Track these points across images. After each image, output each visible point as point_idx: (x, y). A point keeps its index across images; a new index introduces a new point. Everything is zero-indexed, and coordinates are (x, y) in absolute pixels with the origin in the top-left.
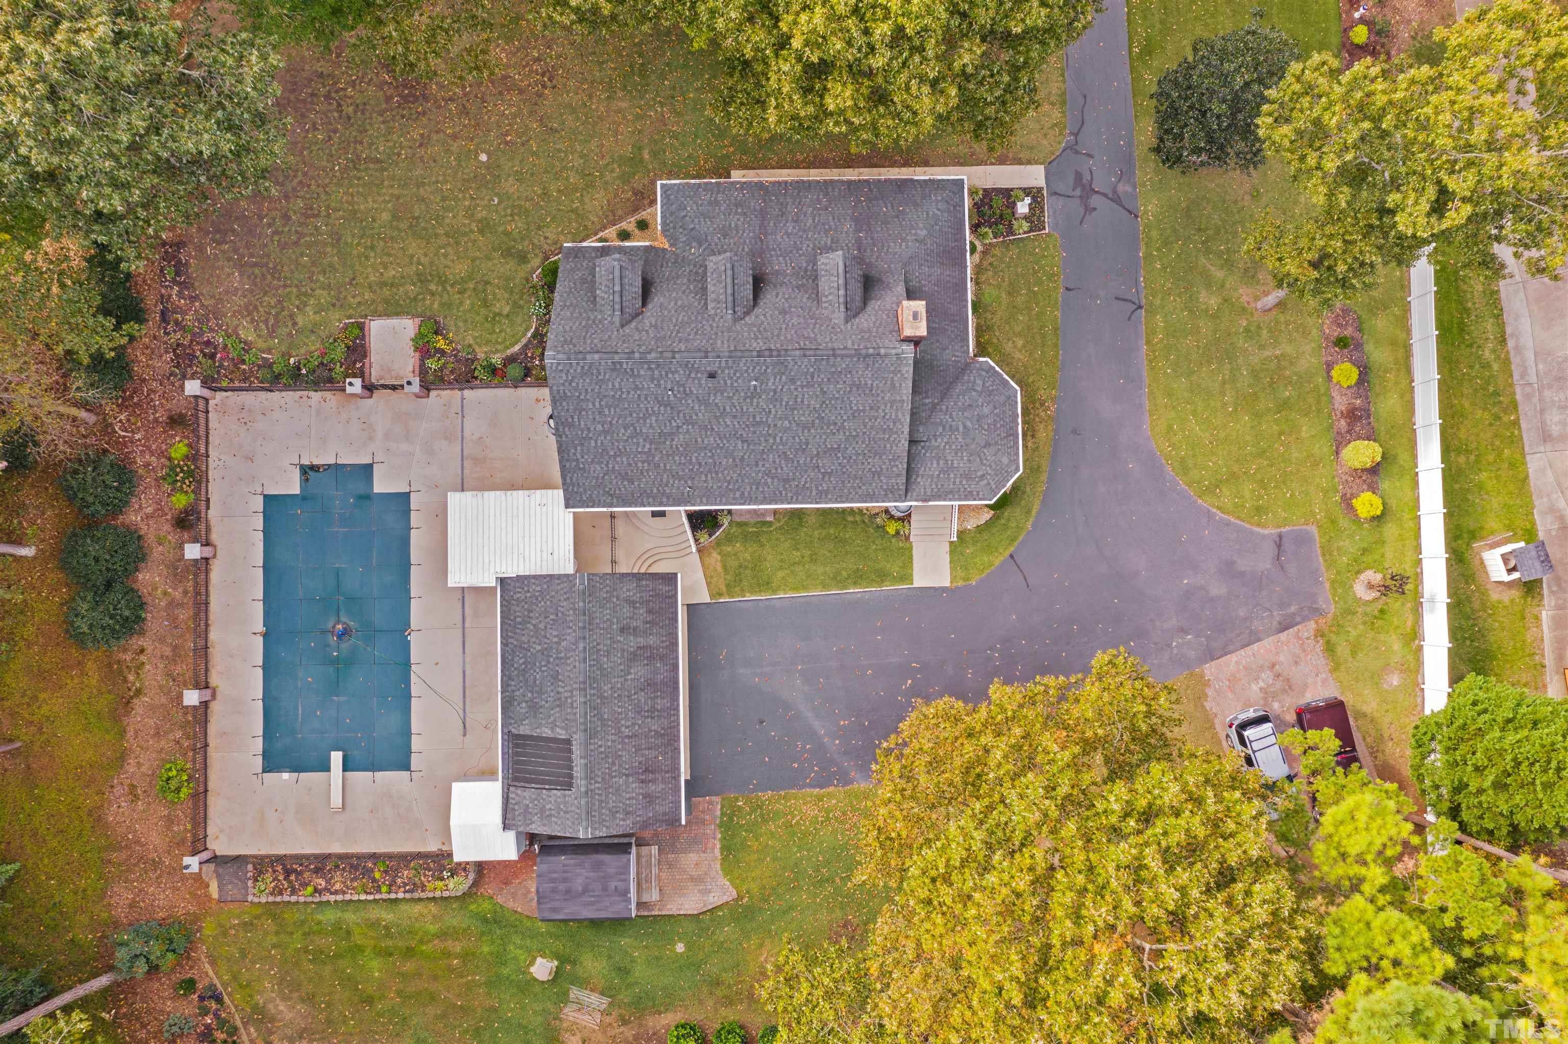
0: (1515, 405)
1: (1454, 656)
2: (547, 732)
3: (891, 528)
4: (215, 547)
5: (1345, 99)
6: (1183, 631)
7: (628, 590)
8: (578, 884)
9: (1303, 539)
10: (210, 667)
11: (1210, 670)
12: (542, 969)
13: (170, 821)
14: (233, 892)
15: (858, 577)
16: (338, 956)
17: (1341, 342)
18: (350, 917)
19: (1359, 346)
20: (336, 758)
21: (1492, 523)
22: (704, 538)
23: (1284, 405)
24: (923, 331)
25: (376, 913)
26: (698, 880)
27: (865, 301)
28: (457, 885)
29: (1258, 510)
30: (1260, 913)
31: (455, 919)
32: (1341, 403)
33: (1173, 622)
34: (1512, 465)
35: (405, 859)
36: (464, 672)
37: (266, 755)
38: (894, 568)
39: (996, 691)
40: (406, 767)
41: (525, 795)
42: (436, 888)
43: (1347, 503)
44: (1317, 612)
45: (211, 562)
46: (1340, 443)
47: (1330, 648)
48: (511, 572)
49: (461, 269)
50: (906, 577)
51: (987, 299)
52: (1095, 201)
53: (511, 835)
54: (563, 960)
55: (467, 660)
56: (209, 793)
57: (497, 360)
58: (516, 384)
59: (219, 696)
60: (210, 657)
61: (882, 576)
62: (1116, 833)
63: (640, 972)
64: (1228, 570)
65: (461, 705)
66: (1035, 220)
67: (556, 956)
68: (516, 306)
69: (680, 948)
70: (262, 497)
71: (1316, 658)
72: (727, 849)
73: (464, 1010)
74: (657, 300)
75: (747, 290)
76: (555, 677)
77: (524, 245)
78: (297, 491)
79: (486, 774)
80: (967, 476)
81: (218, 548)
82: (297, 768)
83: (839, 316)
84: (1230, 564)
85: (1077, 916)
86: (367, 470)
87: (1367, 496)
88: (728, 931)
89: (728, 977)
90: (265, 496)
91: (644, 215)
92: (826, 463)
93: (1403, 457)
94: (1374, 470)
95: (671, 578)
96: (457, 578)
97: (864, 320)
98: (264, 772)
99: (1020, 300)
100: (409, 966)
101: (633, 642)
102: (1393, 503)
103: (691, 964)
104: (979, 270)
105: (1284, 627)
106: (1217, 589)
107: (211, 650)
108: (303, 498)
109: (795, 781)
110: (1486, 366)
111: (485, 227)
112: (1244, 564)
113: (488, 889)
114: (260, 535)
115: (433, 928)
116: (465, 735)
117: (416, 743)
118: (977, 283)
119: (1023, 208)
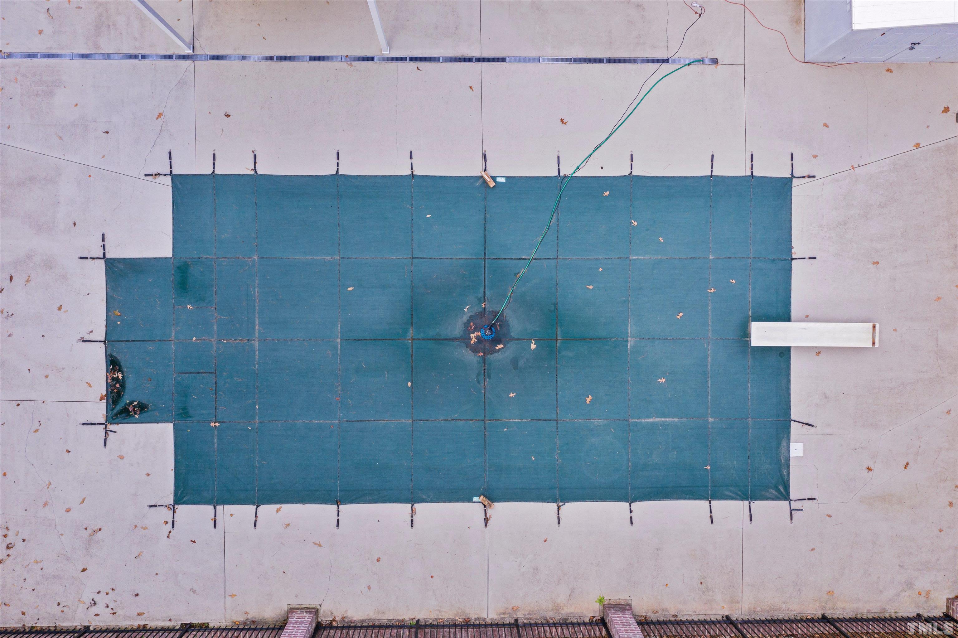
4: (292, 610)
10: (558, 618)
36: (577, 60)
40: (782, 187)
45: (325, 619)
55: (550, 53)
56: (829, 614)
59: (622, 597)
60: (537, 618)
65: (651, 67)
70: (182, 509)
78: (168, 429)
81: (295, 603)
86: (121, 273)
90: (179, 499)
98: (786, 496)
107: (521, 616)
108: (183, 414)
114: (266, 510)
116: (716, 62)
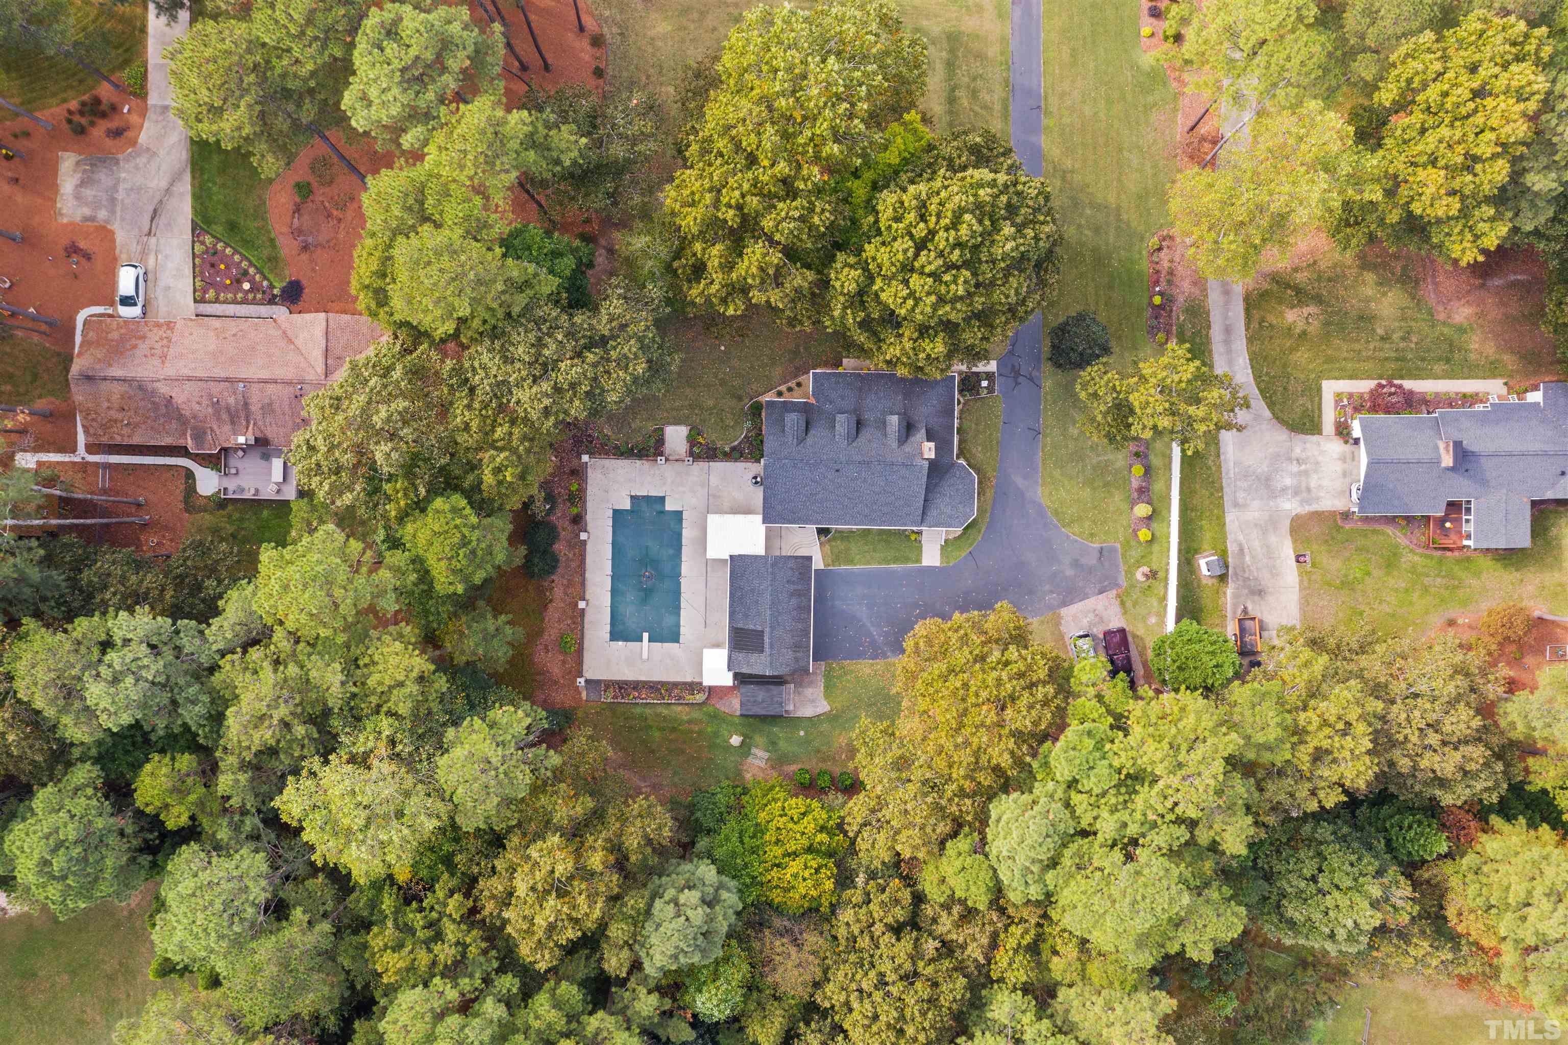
0: (1222, 488)
1: (1179, 609)
2: (752, 627)
3: (913, 537)
4: (590, 534)
5: (1107, 385)
6: (1052, 592)
7: (791, 564)
8: (760, 699)
9: (1113, 550)
10: (585, 590)
11: (1064, 611)
12: (736, 740)
13: (564, 662)
14: (593, 697)
15: (896, 560)
16: (641, 729)
17: (1137, 455)
18: (648, 711)
19: (1146, 456)
20: (646, 636)
21: (1206, 546)
22: (823, 539)
23: (1107, 484)
24: (933, 456)
25: (660, 710)
26: (813, 701)
27: (908, 436)
28: (700, 697)
29: (1092, 535)
30: (1040, 696)
31: (696, 714)
32: (1135, 484)
33: (1047, 587)
34: (1218, 518)
35: (675, 685)
37: (611, 633)
38: (913, 556)
39: (956, 615)
40: (677, 640)
41: (740, 656)
42: (690, 699)
43: (1135, 532)
44: (1117, 586)
45: (588, 541)
46: (1133, 504)
47: (1123, 603)
48: (736, 552)
49: (710, 403)
50: (919, 560)
51: (965, 426)
52: (1021, 379)
53: (731, 675)
54: (746, 736)
56: (584, 650)
57: (727, 449)
58: (736, 460)
59: (591, 604)
61: (907, 560)
62: (994, 669)
63: (782, 744)
64: (1076, 564)
65: (704, 612)
66: (990, 389)
67: (742, 735)
68: (736, 423)
69: (802, 733)
70: (612, 510)
71: (1116, 608)
72: (827, 687)
73: (698, 759)
74: (812, 432)
75: (854, 431)
76: (757, 602)
77: (740, 392)
78: (629, 507)
79: (717, 645)
80: (950, 517)
82: (626, 640)
83: (895, 445)
84: (1077, 560)
85: (977, 695)
86: (662, 499)
87: (1144, 531)
88: (825, 726)
89: (824, 748)
90: (615, 510)
91: (800, 379)
92: (885, 509)
93: (1164, 512)
94: (1149, 518)
95: (810, 558)
96: (711, 554)
97: (907, 448)
98: (610, 641)
99: (981, 427)
100: (672, 736)
101: (792, 587)
102: (1158, 534)
103: (807, 741)
104: (961, 412)
105: (1101, 592)
106: (1070, 572)
108: (631, 512)
109: (860, 656)
110: (1209, 468)
111: (723, 383)
112: (1084, 561)
113: (713, 701)
114: (610, 530)
115: (685, 718)
116: (705, 627)
117: (682, 630)
118: (960, 418)
119: (985, 384)
